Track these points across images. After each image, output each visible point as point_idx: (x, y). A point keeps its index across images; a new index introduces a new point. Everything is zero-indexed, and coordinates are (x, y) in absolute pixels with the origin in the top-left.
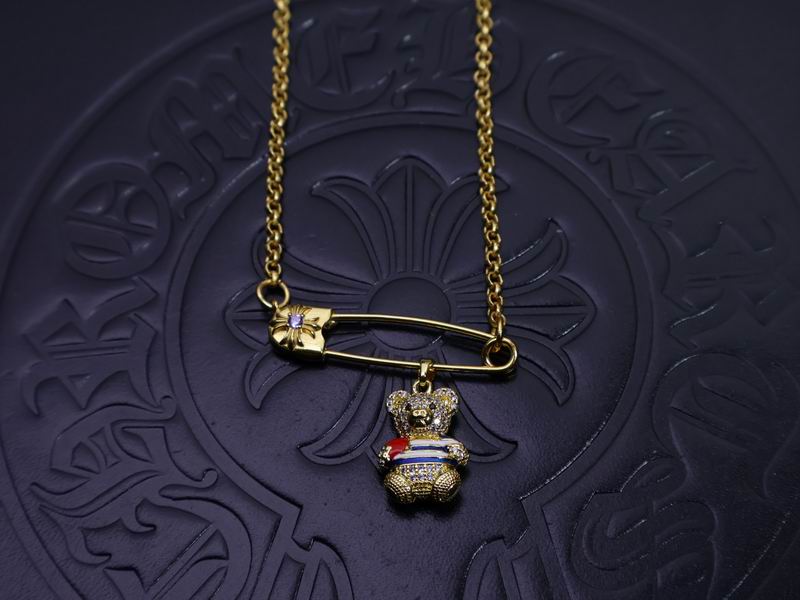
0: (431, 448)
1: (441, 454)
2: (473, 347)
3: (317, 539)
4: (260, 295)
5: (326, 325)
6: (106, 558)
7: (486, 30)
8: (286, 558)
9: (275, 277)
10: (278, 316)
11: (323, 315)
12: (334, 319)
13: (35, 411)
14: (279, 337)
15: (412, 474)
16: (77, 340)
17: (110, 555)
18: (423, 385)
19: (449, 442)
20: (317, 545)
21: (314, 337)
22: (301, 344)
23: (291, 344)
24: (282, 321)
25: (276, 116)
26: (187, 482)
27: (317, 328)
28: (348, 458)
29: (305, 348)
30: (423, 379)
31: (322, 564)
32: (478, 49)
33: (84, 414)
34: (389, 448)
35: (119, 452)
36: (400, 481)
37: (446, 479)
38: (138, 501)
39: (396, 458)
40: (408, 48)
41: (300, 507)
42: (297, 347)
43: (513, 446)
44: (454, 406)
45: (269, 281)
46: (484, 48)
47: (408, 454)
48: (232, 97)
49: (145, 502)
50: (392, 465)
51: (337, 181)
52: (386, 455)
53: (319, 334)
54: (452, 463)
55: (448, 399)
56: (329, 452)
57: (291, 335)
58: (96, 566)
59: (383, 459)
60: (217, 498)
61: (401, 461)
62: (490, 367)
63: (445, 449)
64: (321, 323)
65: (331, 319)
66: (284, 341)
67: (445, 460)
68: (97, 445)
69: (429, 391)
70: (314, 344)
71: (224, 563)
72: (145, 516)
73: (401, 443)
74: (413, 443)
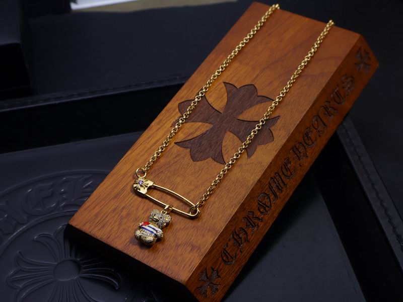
0: (154, 229)
1: (155, 232)
5: (150, 186)
11: (150, 183)
14: (135, 185)
15: (143, 232)
18: (165, 211)
19: (159, 230)
21: (144, 189)
22: (140, 190)
24: (138, 181)
42: (138, 190)
47: (147, 227)
50: (141, 228)
52: (141, 224)
53: (146, 188)
54: (156, 236)
55: (168, 218)
57: (139, 186)
61: (143, 228)
63: (156, 231)
64: (148, 186)
65: (153, 185)
66: (135, 187)
67: (155, 234)
69: (165, 214)
70: (143, 191)
73: (147, 223)
74: (150, 225)
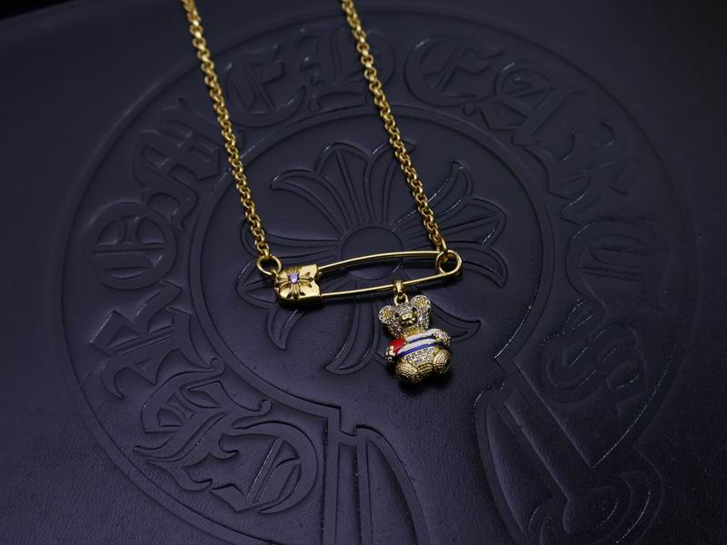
0: (421, 339)
1: (430, 341)
2: (428, 264)
3: (358, 427)
4: (260, 268)
5: (316, 276)
6: (208, 483)
7: (363, 40)
8: (341, 446)
9: (267, 254)
10: (279, 279)
11: (312, 269)
12: (320, 271)
13: (119, 395)
14: (284, 294)
15: (415, 359)
16: (132, 337)
17: (211, 480)
18: (401, 298)
19: (433, 331)
20: (360, 430)
21: (310, 286)
22: (303, 294)
23: (296, 296)
24: (284, 281)
25: (228, 139)
26: (251, 414)
27: (310, 280)
28: (362, 365)
29: (307, 295)
30: (400, 294)
31: (369, 442)
32: (361, 55)
33: (157, 387)
34: (392, 347)
35: (193, 407)
36: (408, 368)
37: (440, 358)
38: (219, 437)
39: (399, 352)
40: (309, 67)
41: (339, 408)
42: (301, 297)
43: (478, 324)
44: (428, 307)
45: (263, 257)
46: (365, 53)
47: (407, 348)
48: (189, 135)
49: (224, 437)
50: (398, 358)
51: (288, 175)
52: (392, 353)
53: (313, 283)
54: (441, 345)
55: (423, 302)
56: (348, 365)
57: (294, 289)
58: (202, 491)
59: (390, 356)
60: (276, 419)
61: (404, 353)
62: (443, 274)
63: (432, 337)
64: (312, 276)
65: (318, 271)
66: (289, 296)
67: (434, 344)
68: (174, 407)
69: (407, 301)
70: (312, 291)
71: (296, 462)
72: (228, 447)
73: (399, 341)
74: (408, 339)
